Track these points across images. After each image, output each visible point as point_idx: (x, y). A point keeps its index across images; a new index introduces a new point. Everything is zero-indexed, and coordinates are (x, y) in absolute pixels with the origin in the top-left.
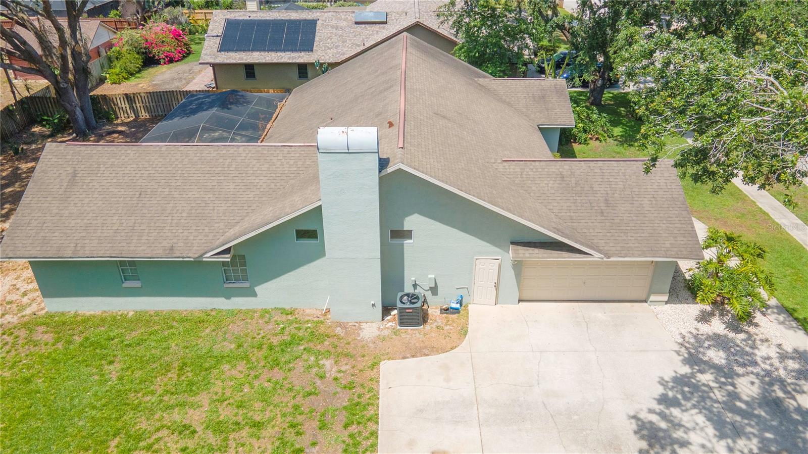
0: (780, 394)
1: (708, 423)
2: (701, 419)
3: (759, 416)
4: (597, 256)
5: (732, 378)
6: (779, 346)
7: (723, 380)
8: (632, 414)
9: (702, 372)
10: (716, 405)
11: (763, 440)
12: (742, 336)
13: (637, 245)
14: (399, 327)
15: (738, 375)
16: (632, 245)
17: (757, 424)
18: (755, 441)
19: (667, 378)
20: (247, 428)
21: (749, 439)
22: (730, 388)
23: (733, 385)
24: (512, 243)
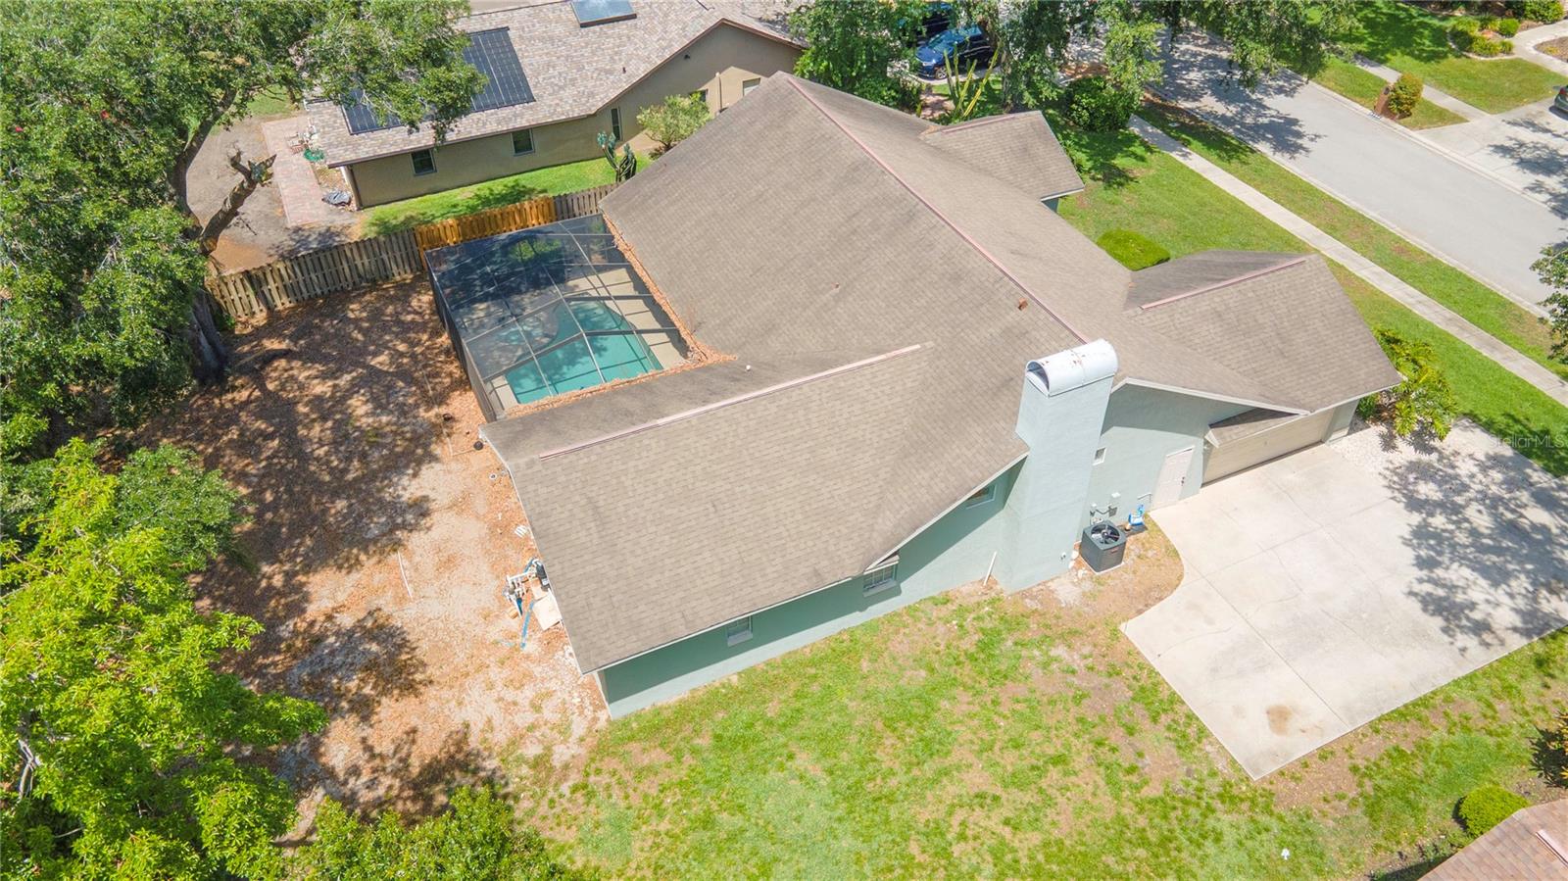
0: (1509, 516)
1: (1475, 574)
2: (1466, 572)
3: (1508, 548)
4: (1302, 413)
5: (1461, 513)
6: (1471, 456)
7: (1454, 518)
8: (1407, 590)
9: (1432, 515)
10: (1468, 551)
11: (1527, 573)
12: (1434, 456)
13: (1334, 385)
14: (1097, 574)
15: (1463, 507)
16: (1330, 388)
17: (1513, 557)
18: (1523, 577)
19: (1408, 536)
20: (1051, 767)
21: (1517, 578)
22: (1466, 525)
23: (1467, 520)
24: (1212, 426)
